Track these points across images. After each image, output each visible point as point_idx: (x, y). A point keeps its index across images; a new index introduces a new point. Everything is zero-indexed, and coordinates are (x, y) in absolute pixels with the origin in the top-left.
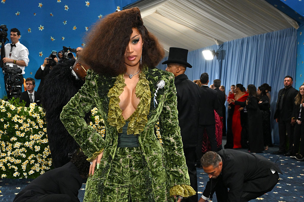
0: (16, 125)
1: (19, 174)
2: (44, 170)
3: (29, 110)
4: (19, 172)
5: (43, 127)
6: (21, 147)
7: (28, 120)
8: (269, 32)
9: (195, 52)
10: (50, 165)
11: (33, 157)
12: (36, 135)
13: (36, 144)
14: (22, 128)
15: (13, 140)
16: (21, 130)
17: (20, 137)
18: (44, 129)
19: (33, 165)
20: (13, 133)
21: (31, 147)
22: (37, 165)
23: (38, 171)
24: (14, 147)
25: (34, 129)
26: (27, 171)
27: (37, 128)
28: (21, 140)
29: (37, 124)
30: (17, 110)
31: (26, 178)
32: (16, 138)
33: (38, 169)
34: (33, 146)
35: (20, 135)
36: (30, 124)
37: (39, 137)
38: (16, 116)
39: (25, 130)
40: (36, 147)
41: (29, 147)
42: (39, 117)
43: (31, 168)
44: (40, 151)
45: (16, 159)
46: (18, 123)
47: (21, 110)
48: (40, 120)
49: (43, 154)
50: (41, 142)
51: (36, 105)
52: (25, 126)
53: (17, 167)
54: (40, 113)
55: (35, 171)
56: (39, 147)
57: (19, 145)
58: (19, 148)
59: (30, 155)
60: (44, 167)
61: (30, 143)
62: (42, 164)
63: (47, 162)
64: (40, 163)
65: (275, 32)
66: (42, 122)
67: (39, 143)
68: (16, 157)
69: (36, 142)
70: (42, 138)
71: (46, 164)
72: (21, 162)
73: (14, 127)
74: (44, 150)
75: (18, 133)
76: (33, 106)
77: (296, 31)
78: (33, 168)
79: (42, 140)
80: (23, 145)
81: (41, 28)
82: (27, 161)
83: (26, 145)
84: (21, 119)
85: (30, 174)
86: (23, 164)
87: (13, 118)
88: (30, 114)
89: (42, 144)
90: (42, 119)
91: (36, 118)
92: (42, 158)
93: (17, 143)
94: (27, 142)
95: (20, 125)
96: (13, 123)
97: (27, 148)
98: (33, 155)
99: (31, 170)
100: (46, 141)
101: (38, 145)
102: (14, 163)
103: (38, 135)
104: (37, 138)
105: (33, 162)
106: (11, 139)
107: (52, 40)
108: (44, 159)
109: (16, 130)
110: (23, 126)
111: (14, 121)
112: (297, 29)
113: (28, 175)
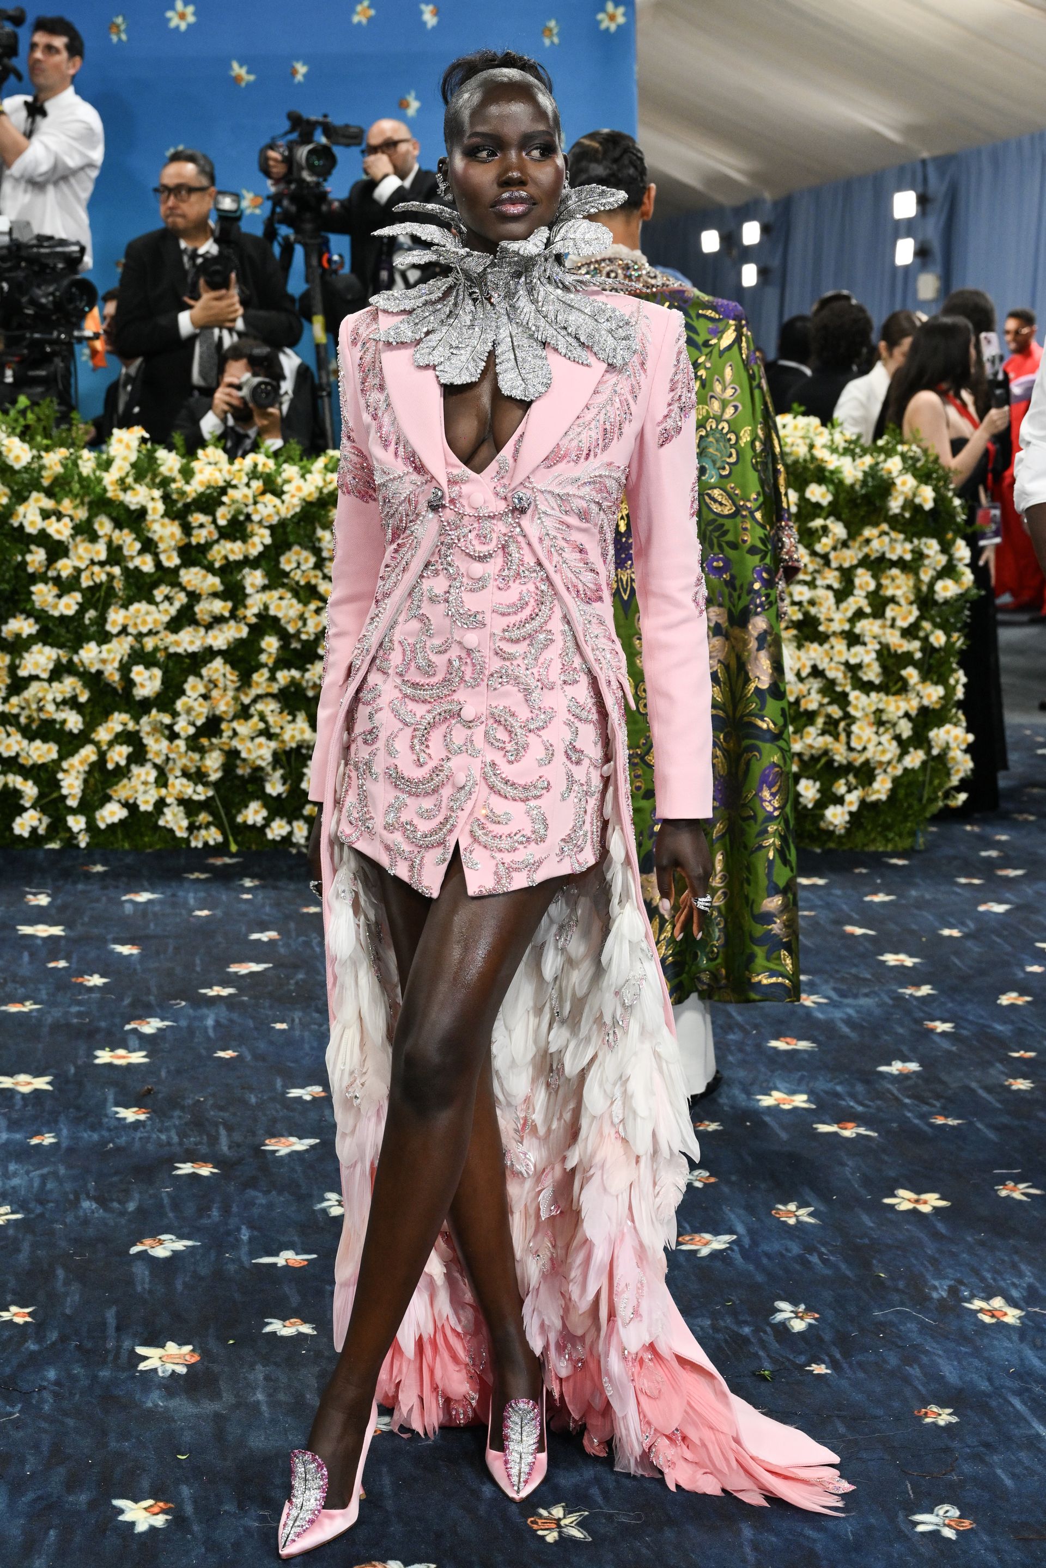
0: (33, 547)
1: (46, 820)
2: (182, 802)
3: (106, 465)
4: (44, 811)
5: (176, 561)
6: (57, 673)
7: (101, 524)
10: (214, 776)
11: (119, 728)
12: (140, 607)
13: (139, 657)
14: (65, 567)
15: (18, 636)
16: (59, 576)
17: (56, 614)
18: (183, 572)
19: (121, 773)
20: (14, 591)
21: (112, 674)
22: (145, 773)
23: (146, 806)
24: (23, 673)
25: (133, 576)
26: (88, 806)
27: (146, 564)
28: (59, 636)
29: (149, 546)
30: (42, 467)
31: (83, 845)
32: (31, 621)
33: (148, 797)
34: (125, 669)
35: (55, 606)
36: (110, 544)
37: (157, 616)
38: (37, 500)
39: (84, 576)
40: (139, 673)
41: (100, 673)
42: (161, 507)
43: (110, 792)
44: (158, 695)
45: (31, 739)
46: (43, 538)
47: (65, 466)
48: (163, 525)
49: (175, 714)
50: (166, 648)
51: (144, 440)
52: (82, 554)
53: (35, 783)
54: (165, 482)
55: (132, 807)
56: (157, 673)
57: (49, 658)
58: (45, 675)
59: (106, 715)
60: (180, 786)
61: (109, 651)
62: (172, 770)
63: (196, 756)
64: (158, 761)
66: (173, 535)
67: (156, 649)
68: (28, 726)
69: (137, 646)
70: (175, 625)
71: (193, 770)
72: (55, 756)
73: (24, 564)
74: (183, 692)
75: (43, 594)
76: (128, 447)
78: (122, 791)
79: (172, 638)
80: (70, 661)
81: (182, 16)
82: (88, 753)
83: (86, 662)
84: (59, 516)
85: (102, 826)
86: (65, 765)
87: (21, 509)
88: (110, 488)
89: (171, 656)
90: (173, 519)
91: (142, 512)
92: (173, 736)
93: (36, 648)
94: (93, 645)
95: (57, 550)
96: (20, 539)
97: (94, 680)
98: (125, 717)
99: (108, 799)
100: (192, 643)
101: (148, 660)
102: (21, 761)
103: (153, 608)
104: (144, 622)
105: (119, 755)
106: (4, 628)
107: (237, 79)
108: (181, 744)
109: (33, 579)
110: (71, 554)
111: (21, 526)
113: (91, 827)
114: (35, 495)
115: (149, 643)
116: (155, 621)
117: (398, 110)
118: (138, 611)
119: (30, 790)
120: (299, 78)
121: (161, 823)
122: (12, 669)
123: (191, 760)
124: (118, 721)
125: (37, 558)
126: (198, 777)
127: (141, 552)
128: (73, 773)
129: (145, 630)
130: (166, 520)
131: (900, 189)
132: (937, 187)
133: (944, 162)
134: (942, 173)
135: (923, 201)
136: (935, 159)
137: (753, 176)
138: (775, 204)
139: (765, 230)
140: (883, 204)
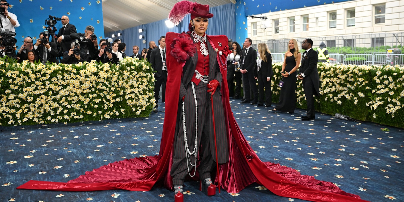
0: (10, 79)
1: (14, 121)
2: (37, 117)
3: (22, 66)
4: (13, 120)
5: (35, 80)
6: (15, 98)
7: (21, 75)
8: (215, 6)
9: (159, 22)
10: (42, 113)
11: (26, 106)
12: (29, 87)
13: (29, 95)
14: (15, 82)
15: (8, 93)
16: (15, 83)
17: (14, 89)
18: (35, 82)
19: (27, 113)
20: (7, 86)
22: (31, 113)
23: (31, 118)
24: (9, 99)
25: (27, 83)
26: (21, 119)
27: (29, 81)
28: (15, 93)
29: (30, 78)
31: (21, 125)
32: (10, 90)
33: (31, 117)
34: (26, 97)
35: (14, 88)
36: (23, 78)
37: (32, 89)
39: (19, 83)
40: (28, 98)
41: (22, 98)
42: (32, 72)
43: (25, 116)
44: (32, 101)
45: (11, 109)
46: (11, 77)
48: (32, 75)
49: (35, 104)
52: (18, 80)
54: (32, 68)
55: (29, 118)
56: (32, 98)
57: (13, 96)
58: (13, 99)
59: (24, 104)
60: (37, 115)
61: (24, 95)
62: (35, 112)
63: (39, 110)
64: (33, 111)
65: (219, 6)
66: (34, 76)
67: (32, 94)
68: (10, 107)
69: (28, 94)
70: (35, 90)
72: (15, 111)
73: (8, 82)
74: (36, 100)
75: (12, 86)
76: (26, 63)
77: (234, 5)
78: (27, 116)
79: (35, 92)
80: (17, 96)
82: (21, 111)
83: (20, 97)
84: (14, 74)
85: (24, 122)
86: (17, 113)
87: (7, 73)
88: (23, 69)
89: (34, 95)
91: (28, 73)
92: (35, 107)
93: (11, 95)
94: (21, 94)
95: (14, 79)
96: (8, 78)
97: (21, 99)
98: (27, 105)
99: (25, 117)
100: (37, 93)
101: (30, 96)
102: (9, 112)
103: (31, 88)
105: (26, 110)
106: (5, 92)
107: (41, 9)
108: (36, 108)
109: (10, 84)
110: (16, 80)
112: (235, 4)
113: (22, 122)
114: (9, 71)
115: (30, 93)
116: (31, 90)
117: (67, 15)
118: (28, 88)
119: (11, 117)
120: (51, 9)
121: (34, 121)
122: (7, 98)
123: (38, 110)
124: (26, 105)
125: (11, 81)
126: (40, 113)
127: (28, 79)
128: (18, 114)
129: (30, 91)
130: (32, 74)
131: (139, 29)
132: (144, 28)
133: (145, 25)
134: (145, 27)
135: (143, 30)
136: (144, 25)
137: (119, 27)
138: (122, 31)
139: (121, 34)
140: (137, 31)
